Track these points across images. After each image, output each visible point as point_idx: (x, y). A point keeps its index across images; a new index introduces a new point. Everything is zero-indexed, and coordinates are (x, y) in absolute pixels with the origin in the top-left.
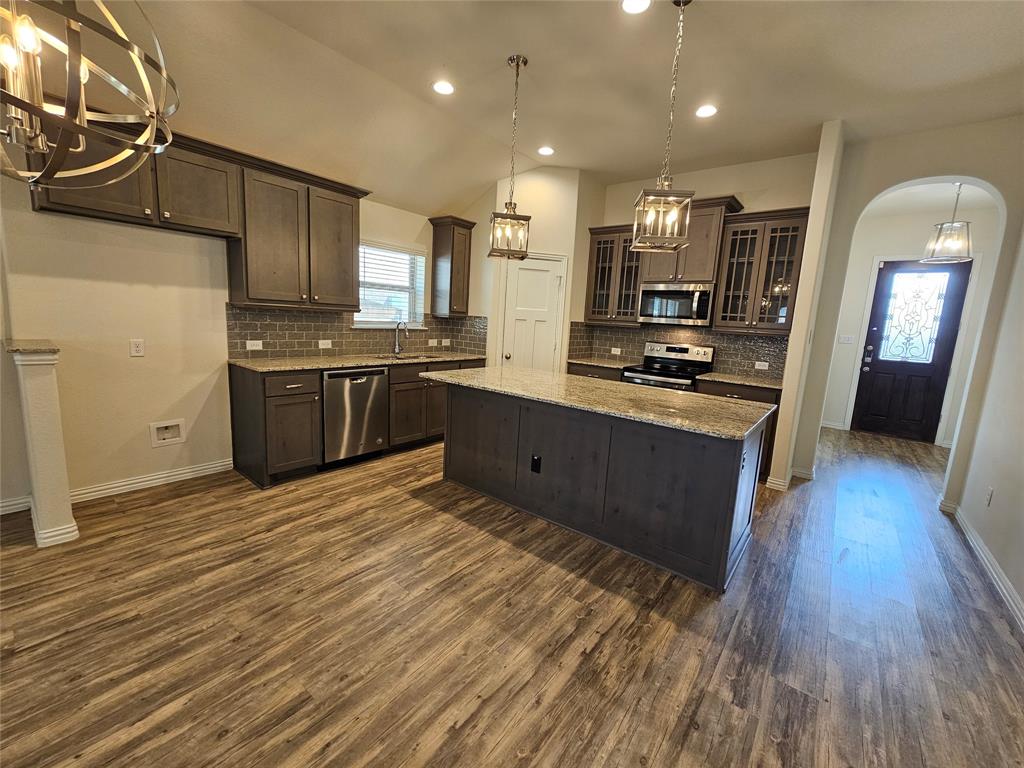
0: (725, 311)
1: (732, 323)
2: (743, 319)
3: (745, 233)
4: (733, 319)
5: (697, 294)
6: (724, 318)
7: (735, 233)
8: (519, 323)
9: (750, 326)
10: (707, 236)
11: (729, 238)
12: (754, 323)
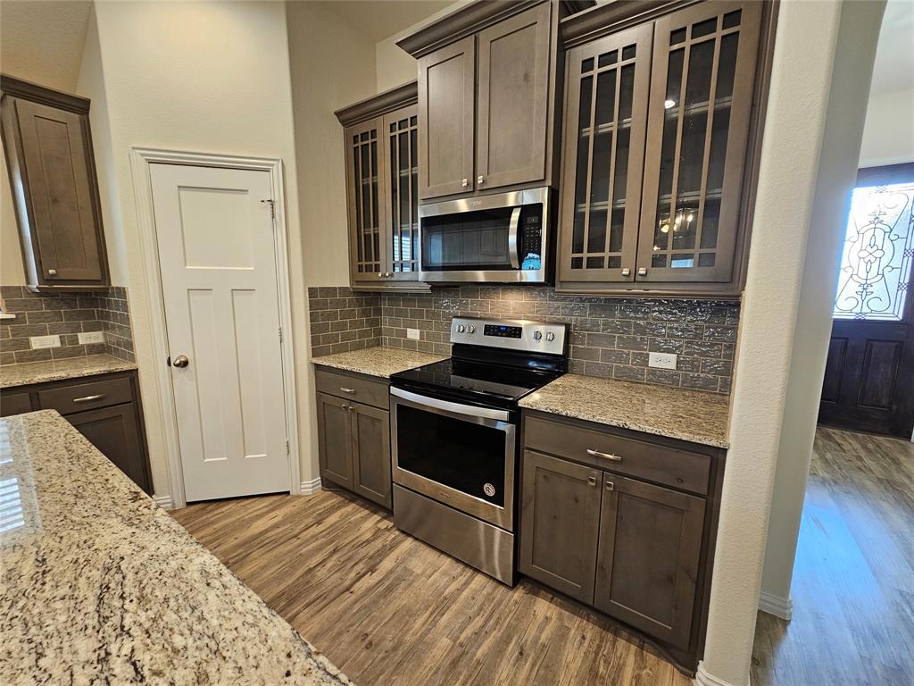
0: (578, 247)
1: (594, 274)
2: (615, 263)
3: (609, 57)
4: (595, 263)
5: (515, 216)
6: (577, 263)
7: (588, 64)
8: (195, 297)
9: (633, 279)
10: (526, 77)
11: (575, 76)
12: (642, 271)
